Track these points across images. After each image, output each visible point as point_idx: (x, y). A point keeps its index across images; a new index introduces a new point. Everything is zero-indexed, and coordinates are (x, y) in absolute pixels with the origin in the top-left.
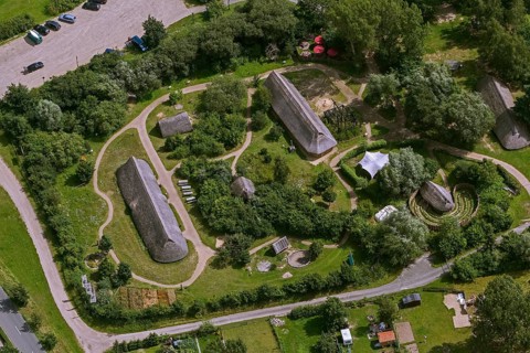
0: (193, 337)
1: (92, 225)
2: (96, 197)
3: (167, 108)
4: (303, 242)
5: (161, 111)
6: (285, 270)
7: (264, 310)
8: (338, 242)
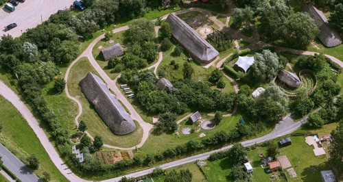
0: (149, 177)
1: (70, 117)
3: (104, 43)
5: (100, 45)
6: (200, 132)
7: (192, 157)
8: (231, 113)
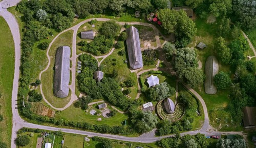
0: (54, 134)
1: (39, 70)
2: (46, 57)
3: (89, 25)
4: (112, 106)
5: (86, 25)
6: (100, 117)
7: (85, 132)
8: (124, 112)
